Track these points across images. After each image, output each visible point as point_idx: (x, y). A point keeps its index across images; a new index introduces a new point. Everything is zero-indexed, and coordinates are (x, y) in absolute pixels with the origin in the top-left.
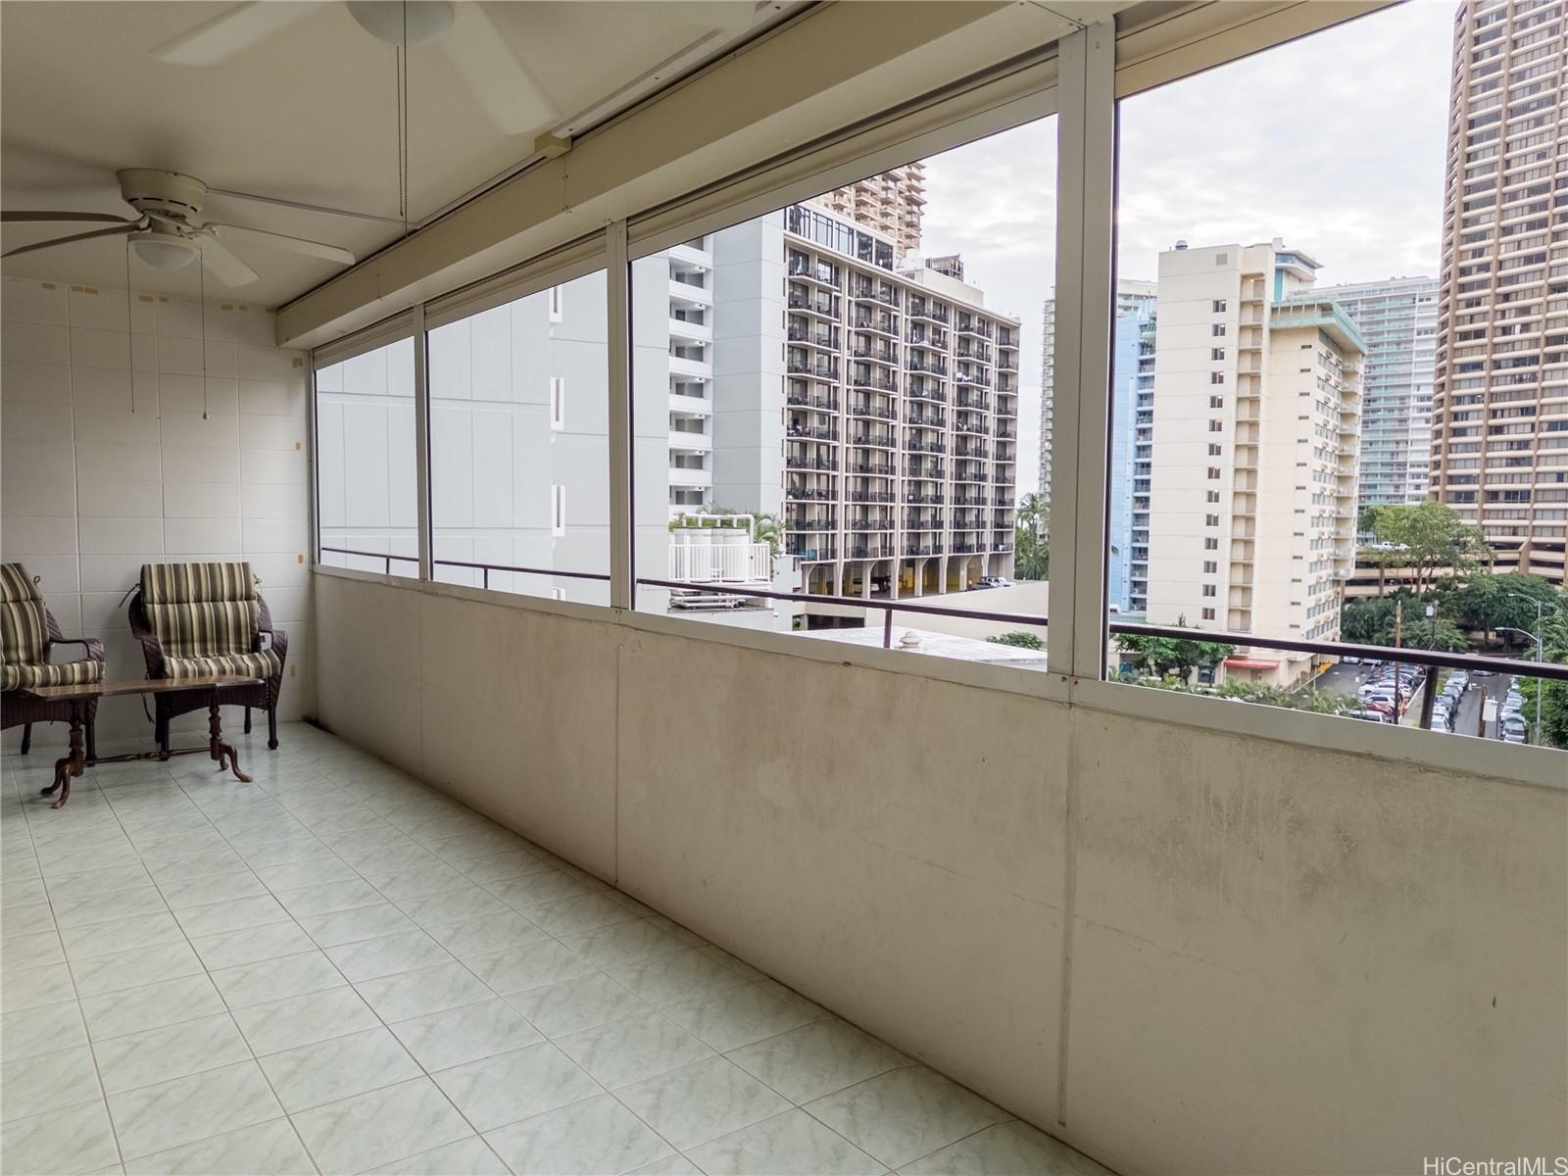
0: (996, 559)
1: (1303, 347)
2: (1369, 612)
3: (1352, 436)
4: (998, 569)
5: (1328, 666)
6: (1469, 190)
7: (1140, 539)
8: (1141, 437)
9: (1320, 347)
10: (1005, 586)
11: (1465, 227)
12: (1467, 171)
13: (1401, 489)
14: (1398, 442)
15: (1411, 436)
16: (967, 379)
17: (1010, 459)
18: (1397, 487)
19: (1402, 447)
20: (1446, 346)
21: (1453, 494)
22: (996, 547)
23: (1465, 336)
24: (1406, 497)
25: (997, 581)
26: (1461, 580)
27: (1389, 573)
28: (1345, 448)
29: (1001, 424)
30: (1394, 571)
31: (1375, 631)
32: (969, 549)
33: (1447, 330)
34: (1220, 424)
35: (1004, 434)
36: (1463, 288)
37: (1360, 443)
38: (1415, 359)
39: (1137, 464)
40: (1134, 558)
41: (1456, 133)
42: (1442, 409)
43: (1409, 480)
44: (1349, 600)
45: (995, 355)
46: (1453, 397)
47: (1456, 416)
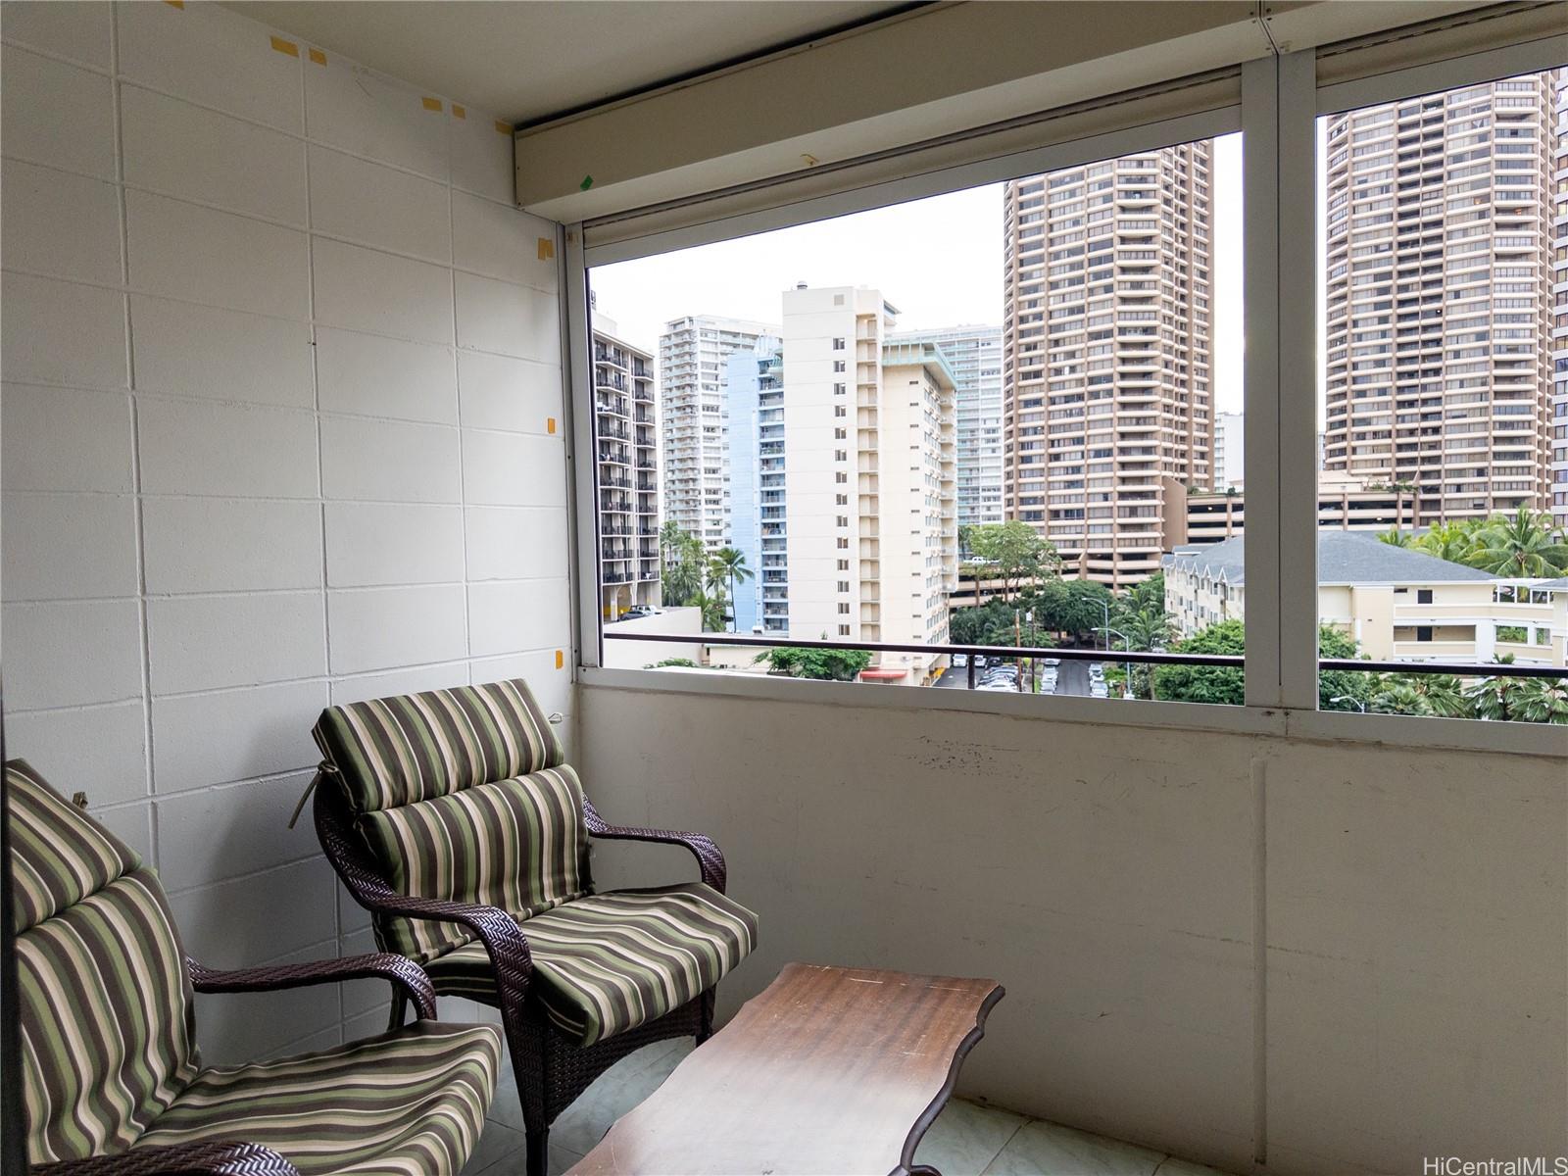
0: (644, 587)
1: (911, 383)
2: (971, 620)
3: (951, 463)
4: (646, 597)
5: (943, 670)
6: (1023, 248)
7: (769, 562)
8: (765, 467)
9: (924, 384)
10: (657, 613)
11: (1021, 280)
12: (1020, 232)
13: (976, 510)
14: (971, 470)
15: (982, 464)
16: (607, 408)
17: (651, 488)
18: (973, 509)
19: (974, 474)
20: (1012, 384)
21: (1024, 514)
22: (643, 575)
23: (1026, 376)
24: (981, 518)
25: (648, 609)
26: (1040, 588)
27: (984, 585)
28: (946, 475)
29: (641, 454)
30: (988, 582)
31: (976, 637)
32: (618, 578)
33: (1012, 370)
34: (845, 454)
35: (644, 464)
36: (1022, 334)
37: (957, 470)
38: (981, 397)
39: (762, 492)
40: (765, 581)
41: (1009, 198)
42: (1010, 440)
43: (982, 503)
44: (953, 610)
45: (632, 386)
46: (1020, 429)
47: (1023, 446)
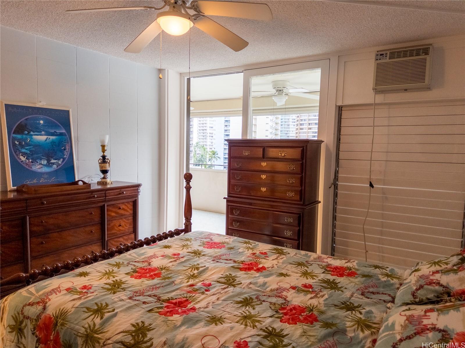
3: (278, 129)
15: (290, 129)
42: (298, 122)
47: (301, 124)
